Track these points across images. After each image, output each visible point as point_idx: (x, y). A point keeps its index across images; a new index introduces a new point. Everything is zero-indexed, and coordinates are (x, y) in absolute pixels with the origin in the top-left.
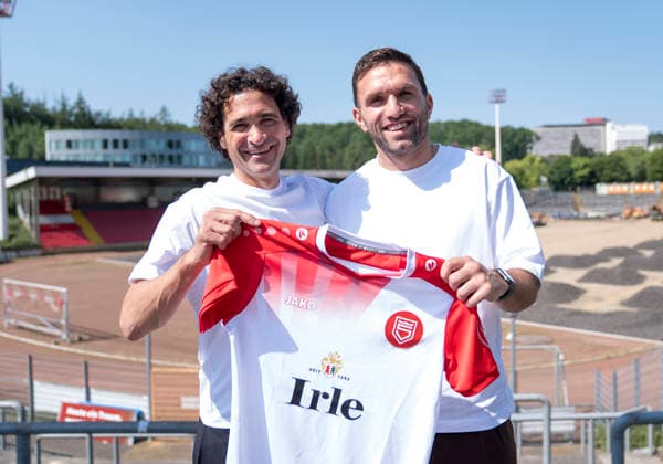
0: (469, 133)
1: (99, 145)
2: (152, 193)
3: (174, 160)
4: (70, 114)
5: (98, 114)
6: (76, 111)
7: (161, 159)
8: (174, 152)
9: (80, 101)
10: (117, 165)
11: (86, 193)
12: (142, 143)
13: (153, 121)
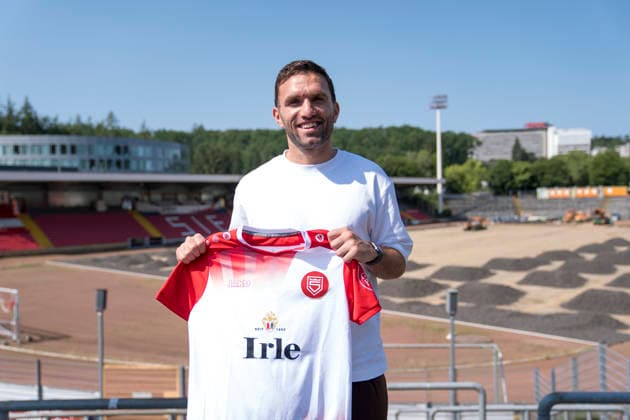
0: (410, 137)
1: (46, 150)
2: (100, 197)
3: (122, 165)
4: (17, 119)
5: (46, 120)
6: (23, 116)
7: (109, 164)
8: (122, 158)
9: (27, 107)
10: (65, 170)
11: (34, 197)
12: (90, 149)
13: (100, 126)
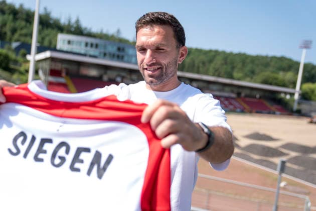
1: (83, 45)
2: (106, 73)
3: (120, 58)
4: (72, 26)
5: (86, 29)
6: (75, 26)
7: (113, 56)
8: (121, 54)
9: (78, 21)
10: (91, 56)
11: (73, 68)
12: (105, 47)
13: (112, 36)
